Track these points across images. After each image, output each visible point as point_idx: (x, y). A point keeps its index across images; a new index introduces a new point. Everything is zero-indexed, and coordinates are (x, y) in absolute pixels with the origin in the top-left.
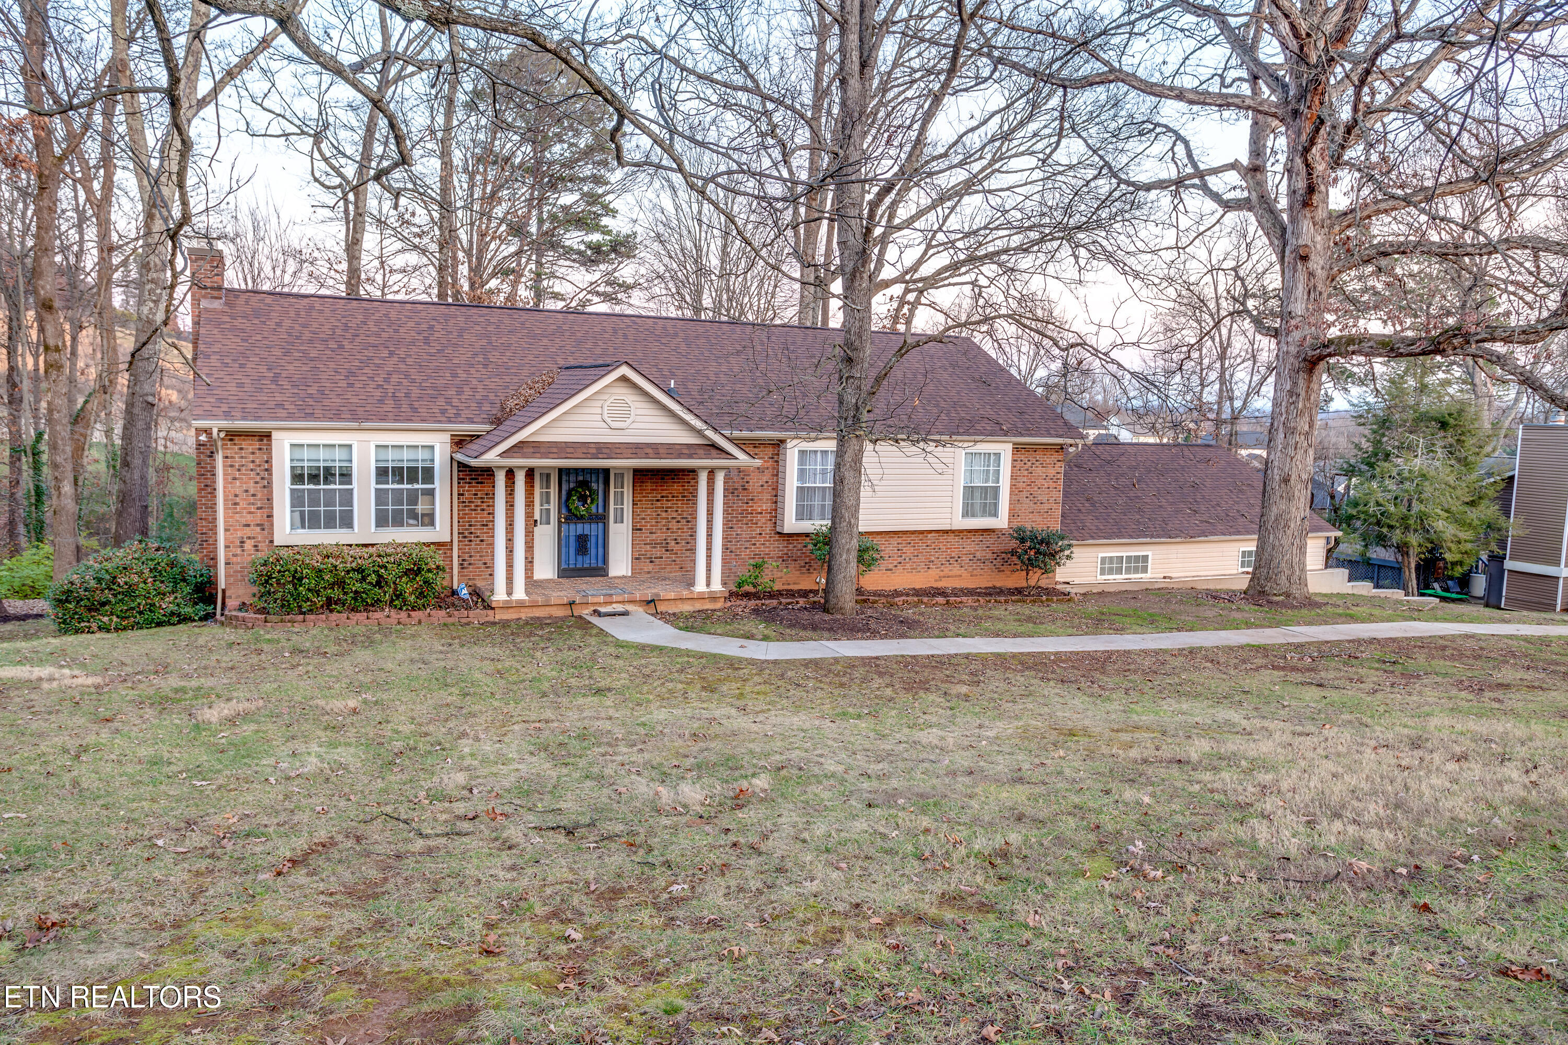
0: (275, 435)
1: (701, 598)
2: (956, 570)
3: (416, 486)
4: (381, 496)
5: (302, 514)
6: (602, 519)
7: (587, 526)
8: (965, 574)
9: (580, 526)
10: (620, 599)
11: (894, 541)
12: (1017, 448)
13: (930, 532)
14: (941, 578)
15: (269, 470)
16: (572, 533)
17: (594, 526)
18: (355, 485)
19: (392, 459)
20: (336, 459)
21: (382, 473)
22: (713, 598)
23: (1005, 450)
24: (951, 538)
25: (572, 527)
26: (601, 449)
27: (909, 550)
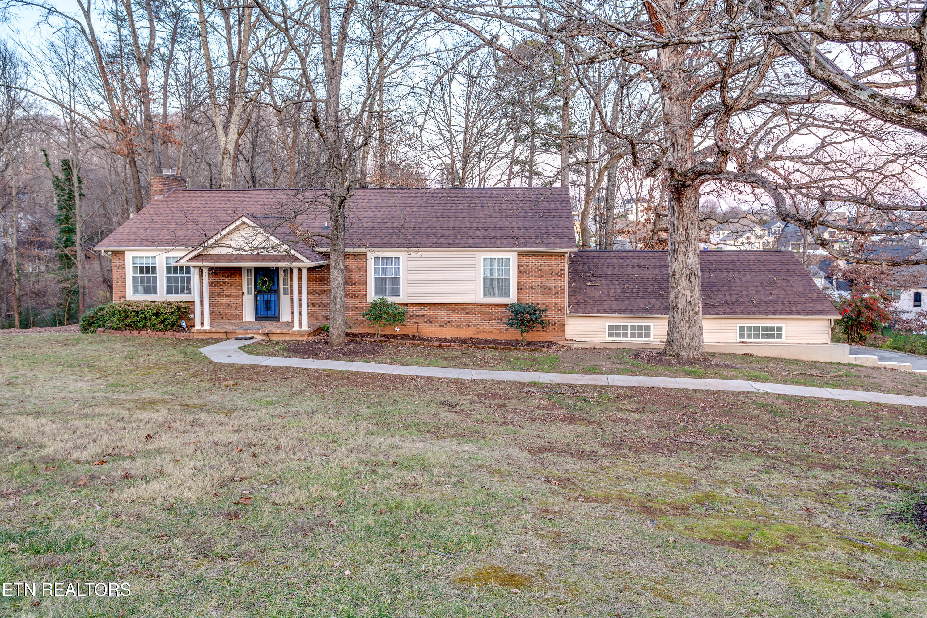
0: (126, 253)
1: (294, 334)
2: (488, 328)
3: (183, 275)
4: (169, 280)
5: (144, 287)
6: (277, 292)
7: (269, 296)
8: (495, 331)
9: (266, 296)
10: (252, 332)
11: (444, 309)
12: (521, 255)
13: (469, 304)
14: (478, 333)
15: (124, 268)
16: (262, 299)
17: (273, 296)
18: (157, 275)
19: (173, 263)
20: (150, 264)
21: (169, 270)
22: (300, 334)
23: (512, 256)
24: (483, 308)
25: (262, 296)
26: (238, 258)
27: (454, 315)
